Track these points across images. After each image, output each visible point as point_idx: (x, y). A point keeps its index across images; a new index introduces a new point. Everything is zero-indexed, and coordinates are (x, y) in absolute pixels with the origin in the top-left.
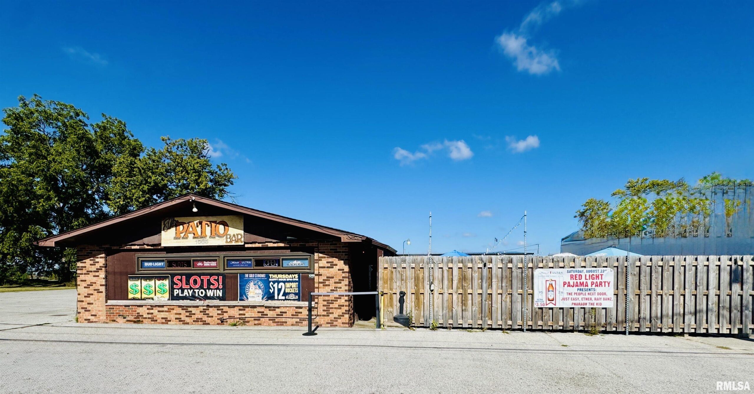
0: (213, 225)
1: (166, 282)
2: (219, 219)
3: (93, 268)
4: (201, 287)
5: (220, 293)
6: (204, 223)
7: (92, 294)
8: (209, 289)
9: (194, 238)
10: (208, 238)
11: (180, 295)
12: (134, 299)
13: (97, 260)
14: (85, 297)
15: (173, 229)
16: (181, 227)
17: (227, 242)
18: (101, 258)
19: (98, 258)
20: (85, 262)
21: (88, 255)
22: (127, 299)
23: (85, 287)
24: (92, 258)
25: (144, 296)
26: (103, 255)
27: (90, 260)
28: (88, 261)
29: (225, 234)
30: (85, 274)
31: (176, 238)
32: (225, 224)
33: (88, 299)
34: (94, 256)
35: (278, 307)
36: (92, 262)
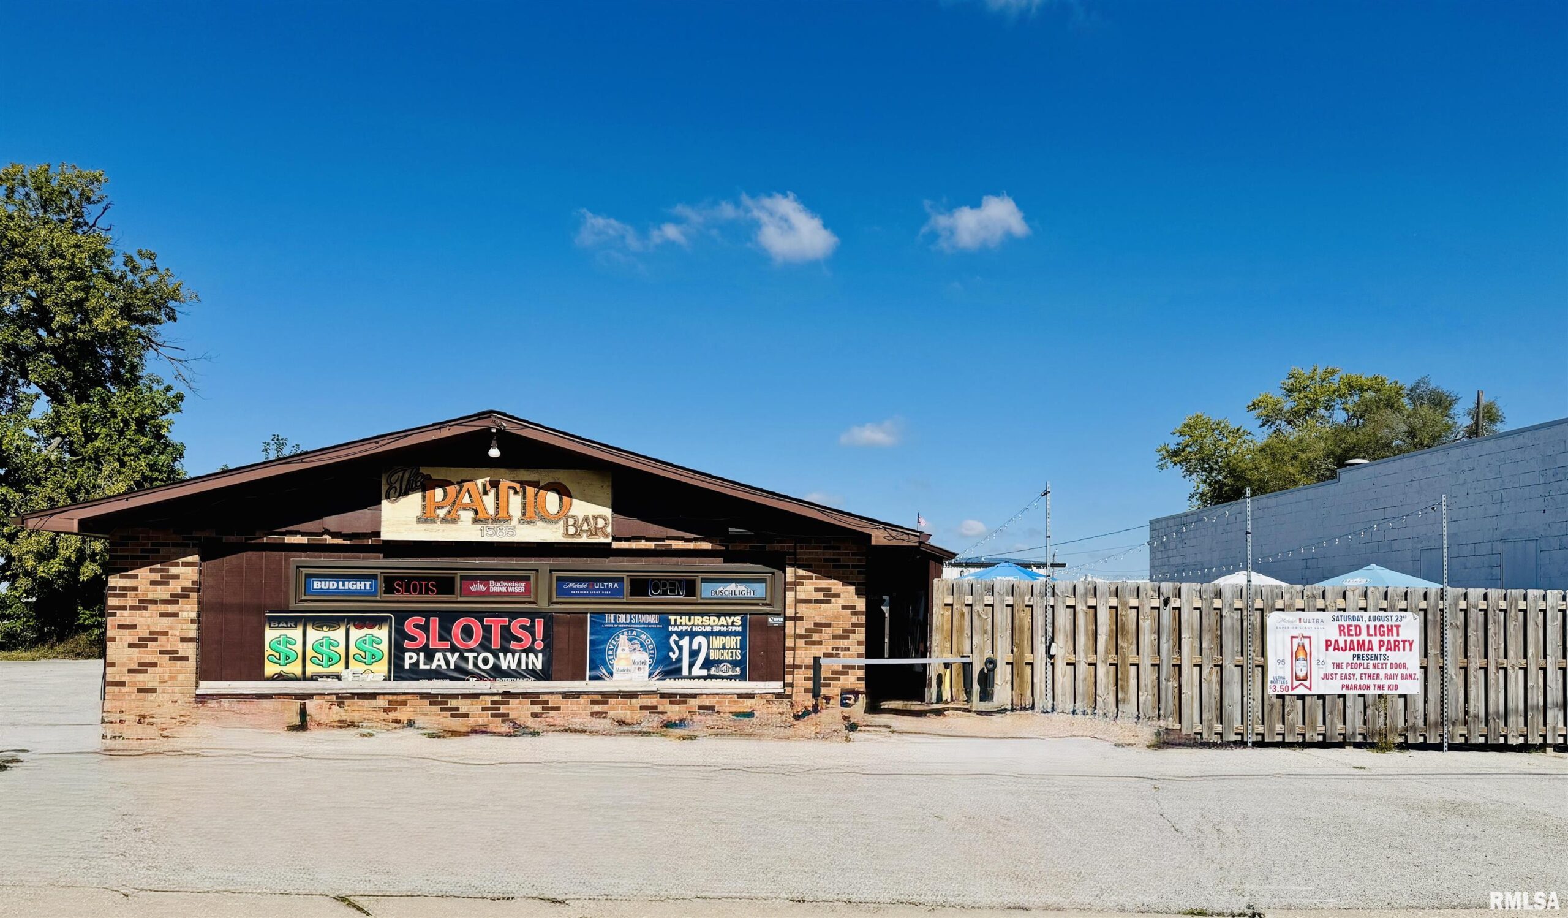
0: (530, 491)
1: (382, 633)
2: (546, 477)
3: (162, 593)
4: (485, 646)
5: (537, 662)
6: (504, 485)
7: (154, 665)
8: (505, 650)
9: (475, 521)
10: (515, 522)
11: (422, 666)
12: (281, 677)
13: (174, 571)
14: (131, 671)
15: (415, 498)
16: (439, 493)
17: (566, 533)
18: (186, 564)
19: (177, 565)
20: (136, 577)
21: (148, 557)
22: (260, 676)
23: (131, 646)
24: (158, 566)
25: (311, 669)
26: (195, 558)
27: (152, 571)
28: (145, 575)
29: (562, 514)
30: (132, 608)
31: (422, 520)
32: (562, 491)
33: (140, 677)
34: (167, 559)
35: (694, 696)
36: (157, 577)
